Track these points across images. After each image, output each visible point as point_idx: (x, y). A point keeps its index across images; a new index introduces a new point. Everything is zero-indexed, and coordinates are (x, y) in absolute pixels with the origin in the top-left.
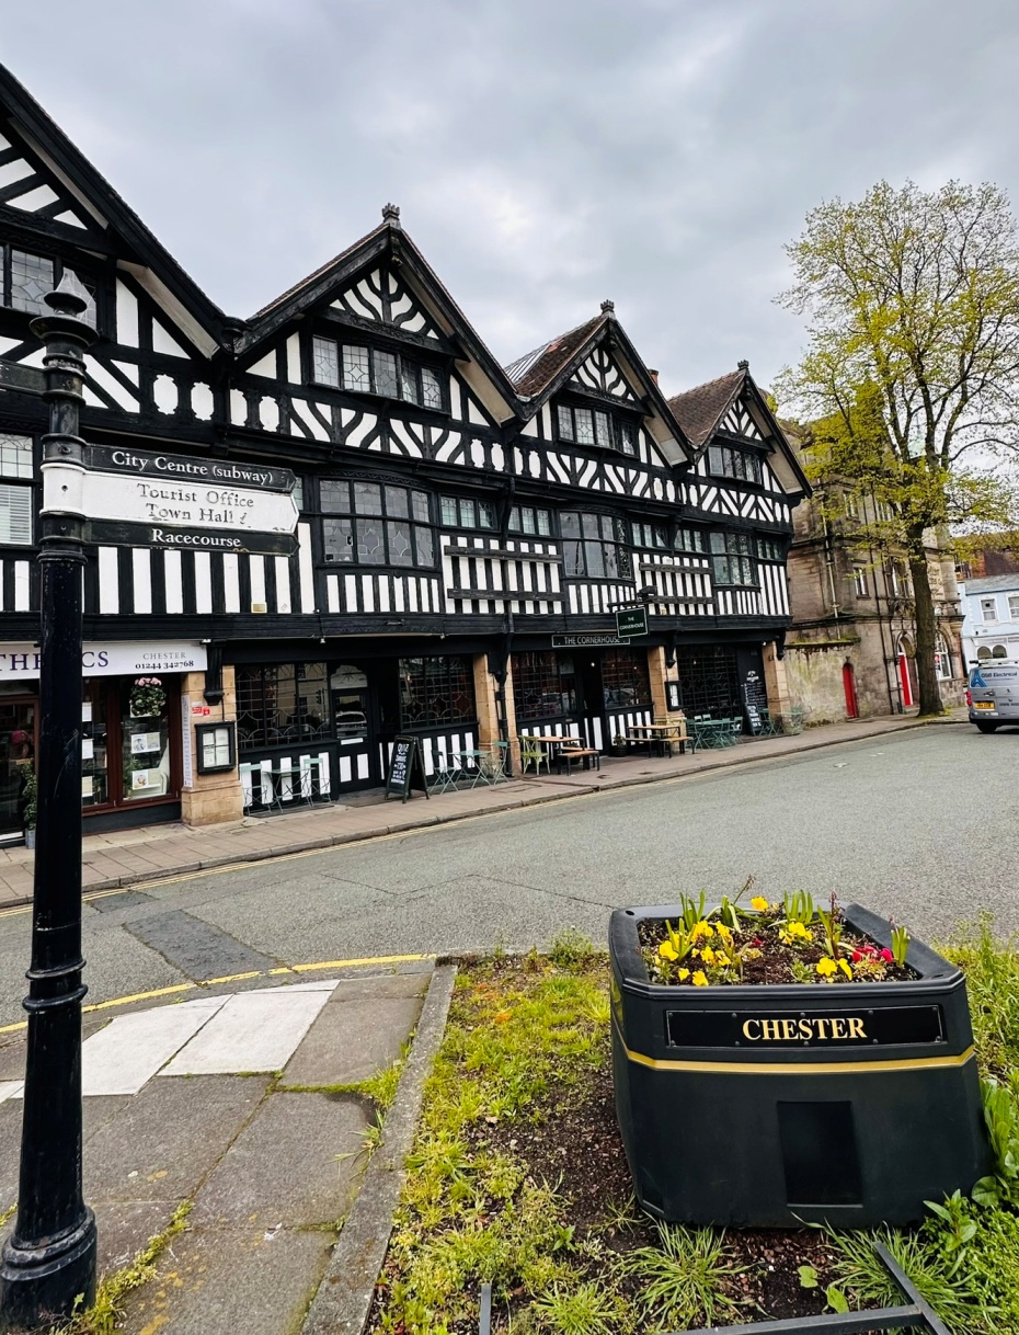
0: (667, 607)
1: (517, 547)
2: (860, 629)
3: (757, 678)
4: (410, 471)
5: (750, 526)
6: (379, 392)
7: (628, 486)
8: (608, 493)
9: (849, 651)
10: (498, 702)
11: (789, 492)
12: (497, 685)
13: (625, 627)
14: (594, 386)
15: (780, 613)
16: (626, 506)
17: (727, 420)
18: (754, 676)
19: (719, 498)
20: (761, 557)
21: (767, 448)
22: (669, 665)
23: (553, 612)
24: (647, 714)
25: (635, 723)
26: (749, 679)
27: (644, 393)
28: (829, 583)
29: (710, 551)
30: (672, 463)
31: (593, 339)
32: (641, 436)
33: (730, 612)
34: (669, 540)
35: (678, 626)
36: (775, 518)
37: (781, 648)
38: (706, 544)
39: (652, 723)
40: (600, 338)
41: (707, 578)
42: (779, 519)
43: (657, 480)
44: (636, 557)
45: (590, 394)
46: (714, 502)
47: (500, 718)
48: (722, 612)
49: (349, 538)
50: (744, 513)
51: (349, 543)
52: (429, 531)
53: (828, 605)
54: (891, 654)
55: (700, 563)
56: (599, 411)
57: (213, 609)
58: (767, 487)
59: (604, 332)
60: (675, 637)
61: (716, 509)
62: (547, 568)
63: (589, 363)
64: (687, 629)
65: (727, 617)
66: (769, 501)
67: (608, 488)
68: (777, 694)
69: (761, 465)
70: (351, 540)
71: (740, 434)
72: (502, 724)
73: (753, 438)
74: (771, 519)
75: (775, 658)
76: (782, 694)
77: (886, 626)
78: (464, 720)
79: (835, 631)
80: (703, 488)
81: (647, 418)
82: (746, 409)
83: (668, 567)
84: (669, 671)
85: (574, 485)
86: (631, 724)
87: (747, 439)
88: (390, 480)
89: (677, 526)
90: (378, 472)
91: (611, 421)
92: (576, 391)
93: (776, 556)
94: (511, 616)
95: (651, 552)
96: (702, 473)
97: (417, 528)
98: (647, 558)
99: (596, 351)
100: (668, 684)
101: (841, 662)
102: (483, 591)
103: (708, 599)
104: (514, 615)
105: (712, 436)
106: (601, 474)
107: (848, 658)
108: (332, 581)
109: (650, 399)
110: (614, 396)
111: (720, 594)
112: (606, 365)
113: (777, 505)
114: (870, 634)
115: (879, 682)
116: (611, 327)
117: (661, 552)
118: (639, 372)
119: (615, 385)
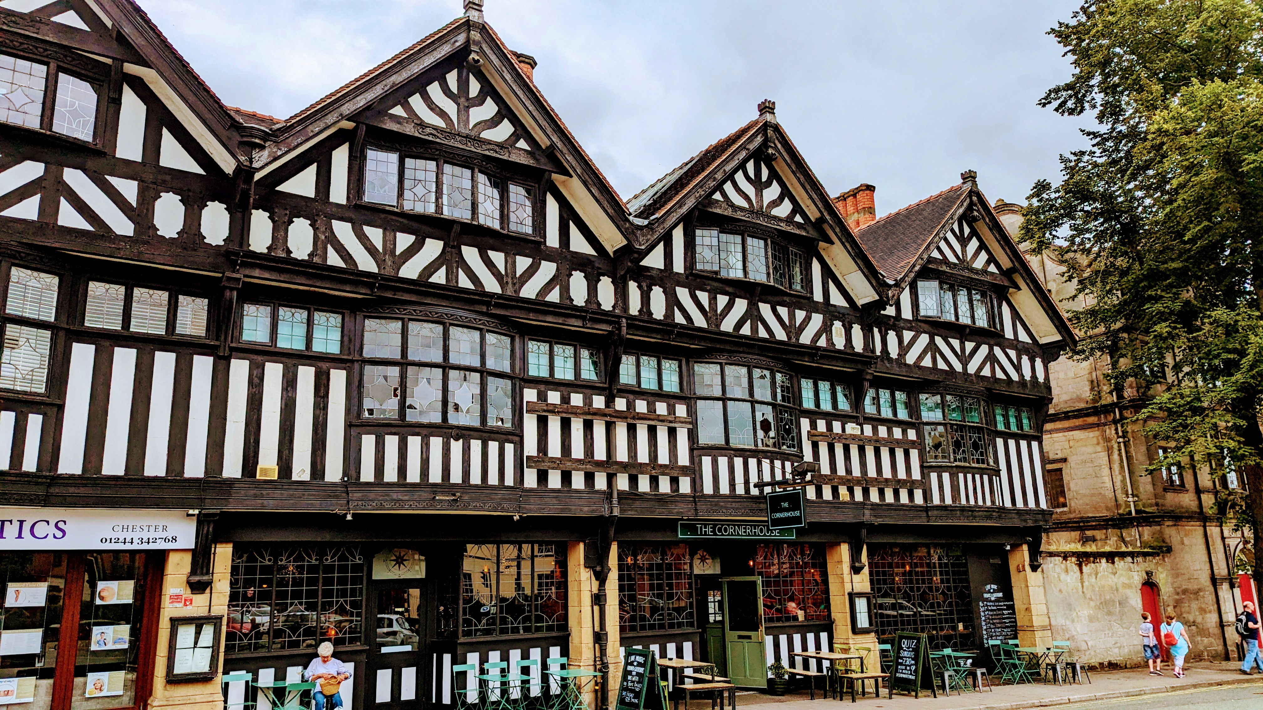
0: (851, 490)
1: (630, 405)
2: (1172, 533)
3: (1000, 595)
4: (484, 309)
5: (980, 386)
6: (447, 213)
7: (794, 330)
8: (764, 340)
9: (1150, 564)
10: (596, 608)
11: (1042, 341)
12: (595, 584)
13: (778, 515)
14: (745, 204)
15: (1032, 504)
16: (791, 357)
17: (943, 245)
18: (995, 591)
19: (932, 347)
20: (1001, 427)
21: (1006, 283)
22: (856, 570)
23: (677, 490)
24: (824, 636)
25: (805, 648)
26: (986, 596)
27: (818, 215)
28: (1122, 467)
29: (919, 417)
30: (860, 302)
31: (743, 147)
32: (816, 267)
33: (948, 501)
34: (857, 402)
35: (867, 516)
36: (1022, 376)
37: (1035, 553)
38: (913, 408)
39: (831, 649)
40: (752, 146)
41: (914, 454)
42: (1028, 376)
43: (837, 325)
44: (805, 424)
45: (739, 215)
46: (924, 352)
47: (597, 629)
48: (936, 501)
49: (396, 390)
50: (972, 368)
51: (396, 395)
52: (509, 382)
53: (1121, 497)
54: (1224, 572)
55: (904, 432)
56: (753, 237)
57: (206, 472)
58: (1009, 334)
59: (759, 139)
60: (864, 532)
61: (927, 362)
62: (672, 433)
63: (739, 177)
64: (879, 521)
65: (943, 508)
66: (1012, 354)
67: (762, 333)
68: (1031, 620)
69: (1000, 307)
70: (398, 392)
71: (963, 264)
72: (600, 638)
73: (984, 271)
74: (1015, 377)
75: (1028, 568)
76: (1037, 621)
77: (1214, 531)
78: (550, 628)
79: (1131, 534)
80: (908, 335)
81: (822, 244)
82: (974, 233)
83: (854, 437)
84: (856, 578)
85: (713, 328)
86: (798, 649)
87: (976, 272)
88: (456, 319)
89: (867, 384)
90: (441, 310)
91: (769, 250)
92: (718, 211)
93: (1026, 428)
94: (615, 495)
95: (829, 417)
96: (907, 314)
97: (490, 379)
98: (821, 425)
99: (752, 161)
100: (852, 596)
101: (1138, 578)
102: (579, 461)
103: (914, 482)
104: (620, 493)
105: (917, 268)
106: (753, 315)
107: (1149, 574)
108: (368, 442)
109: (825, 221)
110: (775, 218)
111: (934, 476)
112: (764, 177)
113: (1025, 360)
114: (1186, 541)
115: (1203, 611)
116: (770, 132)
117: (844, 418)
118: (808, 187)
119: (775, 203)
